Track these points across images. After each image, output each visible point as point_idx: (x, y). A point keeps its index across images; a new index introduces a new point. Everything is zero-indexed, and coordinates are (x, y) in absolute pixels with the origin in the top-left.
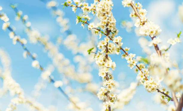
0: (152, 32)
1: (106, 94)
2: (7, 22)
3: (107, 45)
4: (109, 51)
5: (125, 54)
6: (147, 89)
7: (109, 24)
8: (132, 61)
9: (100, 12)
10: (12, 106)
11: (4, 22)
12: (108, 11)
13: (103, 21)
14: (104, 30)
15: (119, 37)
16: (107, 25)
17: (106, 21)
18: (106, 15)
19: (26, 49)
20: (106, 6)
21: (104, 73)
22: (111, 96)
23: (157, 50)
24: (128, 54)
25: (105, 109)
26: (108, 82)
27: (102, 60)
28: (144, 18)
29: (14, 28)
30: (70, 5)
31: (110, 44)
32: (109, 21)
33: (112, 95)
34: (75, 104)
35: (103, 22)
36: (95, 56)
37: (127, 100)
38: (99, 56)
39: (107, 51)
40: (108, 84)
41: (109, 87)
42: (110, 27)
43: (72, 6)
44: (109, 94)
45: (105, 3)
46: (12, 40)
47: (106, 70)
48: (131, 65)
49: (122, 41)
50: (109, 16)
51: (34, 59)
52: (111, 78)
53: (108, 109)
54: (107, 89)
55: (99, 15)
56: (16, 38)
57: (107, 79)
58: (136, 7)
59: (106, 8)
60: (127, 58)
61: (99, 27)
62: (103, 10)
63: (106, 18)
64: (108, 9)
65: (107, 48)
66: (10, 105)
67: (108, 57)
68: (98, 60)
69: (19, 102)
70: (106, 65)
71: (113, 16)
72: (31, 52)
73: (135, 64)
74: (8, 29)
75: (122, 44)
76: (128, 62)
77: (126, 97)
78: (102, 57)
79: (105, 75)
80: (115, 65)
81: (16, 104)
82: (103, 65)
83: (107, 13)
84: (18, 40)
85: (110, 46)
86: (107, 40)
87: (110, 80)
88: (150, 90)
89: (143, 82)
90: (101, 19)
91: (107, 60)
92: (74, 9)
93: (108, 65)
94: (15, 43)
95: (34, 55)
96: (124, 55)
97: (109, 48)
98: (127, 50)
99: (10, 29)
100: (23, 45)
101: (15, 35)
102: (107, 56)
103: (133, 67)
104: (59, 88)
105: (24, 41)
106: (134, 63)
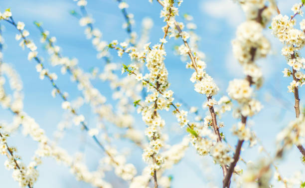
0: (208, 91)
1: (152, 156)
2: (35, 51)
3: (156, 100)
4: (158, 106)
5: (176, 110)
6: (198, 151)
7: (160, 77)
8: (183, 119)
9: (150, 62)
10: (36, 159)
11: (31, 51)
12: (160, 62)
13: (154, 73)
14: (154, 82)
15: (170, 91)
16: (158, 78)
17: (157, 73)
18: (157, 67)
19: (55, 86)
20: (158, 56)
21: (152, 132)
22: (157, 159)
23: (212, 113)
24: (179, 110)
25: (151, 173)
26: (155, 142)
27: (150, 117)
28: (201, 73)
29: (42, 60)
30: (116, 48)
31: (160, 98)
32: (160, 73)
33: (159, 158)
34: (112, 157)
35: (153, 75)
36: (142, 110)
37: (178, 158)
38: (146, 111)
39: (156, 106)
40: (154, 144)
41: (156, 148)
42: (161, 80)
43: (118, 49)
44: (155, 156)
45: (157, 53)
46: (39, 73)
47: (154, 129)
48: (182, 124)
49: (174, 96)
50: (161, 68)
51: (65, 99)
52: (159, 138)
53: (153, 172)
54: (154, 151)
55: (149, 65)
56: (44, 72)
57: (154, 138)
58: (195, 56)
59: (157, 59)
60: (178, 115)
61: (148, 79)
62: (155, 61)
63: (156, 70)
64: (160, 60)
65: (156, 103)
66: (33, 158)
67: (157, 113)
68: (145, 115)
69: (45, 155)
70: (154, 122)
71: (165, 67)
72: (61, 91)
73: (186, 123)
74: (34, 60)
75: (173, 99)
76: (179, 120)
77: (177, 154)
78: (150, 113)
79: (152, 134)
80: (164, 123)
81: (40, 158)
82: (151, 122)
83: (159, 64)
84: (46, 75)
85: (160, 102)
86: (156, 94)
87: (157, 140)
88: (201, 153)
89: (194, 144)
90: (151, 71)
91: (155, 117)
92: (120, 53)
93: (157, 123)
94: (42, 77)
95: (66, 94)
96: (175, 112)
97: (158, 103)
98: (178, 106)
99: (37, 59)
100: (52, 81)
101: (43, 68)
102: (155, 113)
103: (184, 126)
104: (94, 137)
105: (54, 76)
106: (185, 121)
